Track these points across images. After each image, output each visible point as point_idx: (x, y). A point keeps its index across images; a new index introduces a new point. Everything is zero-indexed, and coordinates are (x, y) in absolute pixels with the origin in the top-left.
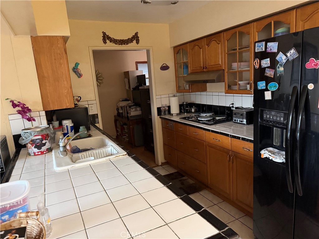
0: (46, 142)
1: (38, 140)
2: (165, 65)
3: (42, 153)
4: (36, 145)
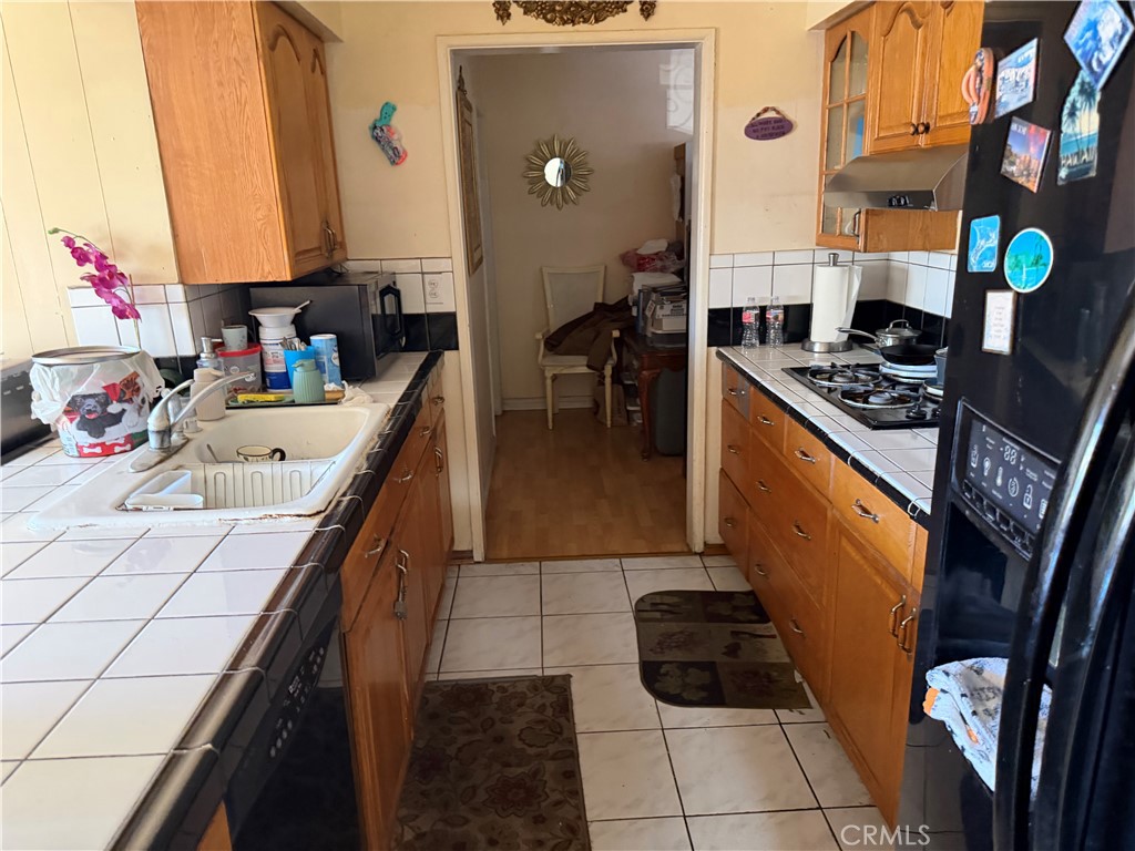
0: (124, 411)
1: (91, 402)
2: (771, 114)
3: (108, 451)
4: (83, 417)
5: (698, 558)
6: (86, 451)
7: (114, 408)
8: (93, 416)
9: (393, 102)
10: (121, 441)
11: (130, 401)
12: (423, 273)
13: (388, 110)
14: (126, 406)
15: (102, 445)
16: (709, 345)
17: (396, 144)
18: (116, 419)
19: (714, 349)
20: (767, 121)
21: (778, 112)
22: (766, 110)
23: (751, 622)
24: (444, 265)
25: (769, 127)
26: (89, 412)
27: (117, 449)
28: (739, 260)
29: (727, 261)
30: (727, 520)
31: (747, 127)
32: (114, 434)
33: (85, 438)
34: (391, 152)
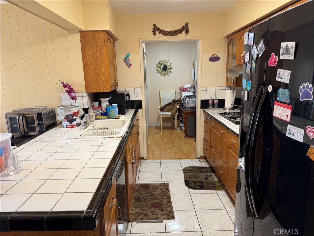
0: (76, 118)
1: (70, 116)
2: (215, 56)
3: (73, 127)
4: (68, 119)
5: (198, 160)
6: (68, 126)
7: (75, 117)
8: (70, 119)
9: (129, 53)
10: (75, 125)
11: (77, 116)
12: (135, 91)
13: (128, 55)
14: (77, 117)
15: (72, 125)
16: (201, 108)
17: (130, 62)
18: (75, 120)
19: (202, 109)
20: (214, 57)
21: (217, 55)
22: (214, 55)
23: (211, 173)
24: (140, 89)
25: (214, 59)
26: (70, 118)
27: (75, 126)
28: (208, 89)
29: (205, 89)
30: (205, 150)
31: (210, 59)
32: (74, 123)
33: (68, 124)
34: (129, 64)
